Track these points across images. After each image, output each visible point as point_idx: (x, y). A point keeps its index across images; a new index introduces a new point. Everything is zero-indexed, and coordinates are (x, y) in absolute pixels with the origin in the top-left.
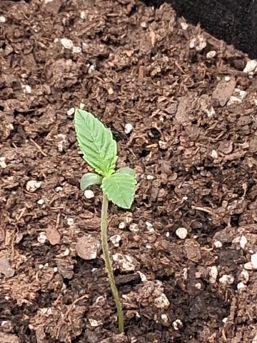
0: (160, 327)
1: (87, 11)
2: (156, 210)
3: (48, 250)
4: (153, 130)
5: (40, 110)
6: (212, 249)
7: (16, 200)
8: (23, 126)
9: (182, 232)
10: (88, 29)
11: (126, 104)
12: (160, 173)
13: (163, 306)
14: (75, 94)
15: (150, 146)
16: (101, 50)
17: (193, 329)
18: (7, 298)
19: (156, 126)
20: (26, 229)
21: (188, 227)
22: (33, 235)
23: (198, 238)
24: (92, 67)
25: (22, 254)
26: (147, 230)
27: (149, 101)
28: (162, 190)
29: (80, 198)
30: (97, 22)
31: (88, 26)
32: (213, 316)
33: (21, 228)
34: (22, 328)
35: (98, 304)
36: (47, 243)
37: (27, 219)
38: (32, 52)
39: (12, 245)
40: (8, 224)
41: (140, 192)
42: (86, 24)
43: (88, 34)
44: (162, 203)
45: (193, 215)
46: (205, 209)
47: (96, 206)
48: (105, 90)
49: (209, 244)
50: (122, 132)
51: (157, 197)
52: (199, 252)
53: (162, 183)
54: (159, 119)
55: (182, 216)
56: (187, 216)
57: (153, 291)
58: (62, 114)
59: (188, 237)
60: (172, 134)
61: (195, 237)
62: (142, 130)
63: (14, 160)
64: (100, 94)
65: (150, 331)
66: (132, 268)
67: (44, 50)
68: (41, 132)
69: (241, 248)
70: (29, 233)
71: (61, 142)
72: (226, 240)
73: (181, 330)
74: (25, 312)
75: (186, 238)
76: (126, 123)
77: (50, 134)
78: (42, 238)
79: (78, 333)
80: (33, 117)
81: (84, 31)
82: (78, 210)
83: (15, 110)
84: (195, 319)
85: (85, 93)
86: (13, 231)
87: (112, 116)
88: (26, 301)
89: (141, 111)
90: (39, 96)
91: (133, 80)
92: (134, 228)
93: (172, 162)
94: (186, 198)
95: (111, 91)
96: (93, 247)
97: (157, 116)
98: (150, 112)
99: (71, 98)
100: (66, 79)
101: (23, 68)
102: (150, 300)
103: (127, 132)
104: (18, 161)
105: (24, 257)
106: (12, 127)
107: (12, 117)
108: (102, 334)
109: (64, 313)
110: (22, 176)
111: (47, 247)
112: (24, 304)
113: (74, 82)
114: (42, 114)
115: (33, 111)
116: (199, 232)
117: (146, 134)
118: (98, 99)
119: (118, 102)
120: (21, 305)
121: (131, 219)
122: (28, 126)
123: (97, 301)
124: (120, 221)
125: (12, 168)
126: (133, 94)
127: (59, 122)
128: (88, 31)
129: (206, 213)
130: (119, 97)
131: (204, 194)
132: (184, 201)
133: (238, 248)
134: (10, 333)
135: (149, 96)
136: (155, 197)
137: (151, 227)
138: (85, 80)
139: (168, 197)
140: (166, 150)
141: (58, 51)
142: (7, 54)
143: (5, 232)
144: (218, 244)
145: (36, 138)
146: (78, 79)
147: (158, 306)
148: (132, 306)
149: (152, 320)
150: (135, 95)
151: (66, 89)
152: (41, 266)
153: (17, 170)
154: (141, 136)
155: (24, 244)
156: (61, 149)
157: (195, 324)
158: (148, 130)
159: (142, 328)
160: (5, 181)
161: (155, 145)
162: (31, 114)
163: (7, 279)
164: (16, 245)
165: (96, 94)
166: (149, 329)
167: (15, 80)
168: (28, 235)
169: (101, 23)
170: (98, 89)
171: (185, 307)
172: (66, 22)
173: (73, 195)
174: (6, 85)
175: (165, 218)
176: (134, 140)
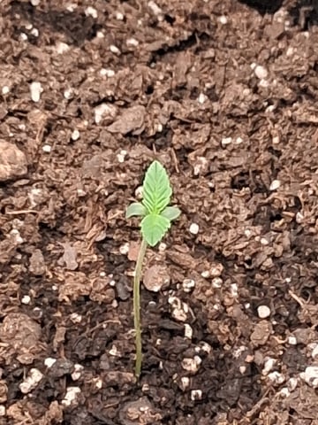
0: (176, 388)
1: (296, 50)
2: (253, 277)
3: (122, 263)
4: (297, 199)
5: (197, 125)
6: (283, 342)
7: (118, 199)
8: (174, 133)
9: (264, 311)
10: (287, 68)
11: (285, 159)
12: (278, 243)
13: (188, 369)
14: (239, 126)
15: (285, 213)
16: (285, 95)
17: (214, 408)
18: (54, 288)
19: (300, 196)
20: (114, 233)
21: (273, 309)
22: (118, 242)
23: (277, 325)
24: (271, 108)
25: (97, 254)
26: (230, 292)
27: (308, 168)
28: (270, 260)
29: (183, 228)
30: (300, 65)
31: (287, 65)
32: (241, 406)
33: (109, 228)
34: (50, 322)
35: (128, 336)
36: (126, 256)
37: (120, 223)
38: (226, 65)
39: (92, 241)
40: (99, 219)
41: (245, 251)
42: (288, 62)
43: (285, 73)
44: (264, 272)
45: (286, 300)
46: (299, 300)
47: (196, 244)
48: (271, 137)
49: (284, 336)
50: (267, 185)
51: (261, 265)
52: (266, 338)
53: (273, 253)
54: (307, 191)
55: (275, 296)
56: (281, 298)
57: (184, 350)
58: (217, 140)
59: (268, 318)
60: (312, 212)
61: (275, 323)
62: (286, 193)
63: (134, 159)
64: (265, 138)
65: (166, 387)
66: (183, 318)
67: (235, 68)
68: (186, 146)
69: (311, 357)
70: (114, 237)
71: (199, 166)
72: (302, 340)
73: (198, 402)
74: (60, 310)
75: (265, 319)
76: (275, 179)
77: (194, 153)
78: (124, 249)
79: (95, 354)
80: (187, 129)
81: (281, 69)
82: (177, 239)
83: (172, 114)
84: (221, 399)
85: (249, 130)
86: (100, 228)
87: (264, 165)
88: (67, 299)
89: (295, 174)
90: (201, 110)
91: (303, 140)
92: (216, 283)
93: (297, 240)
94: (288, 280)
95: (276, 140)
96: (160, 280)
97: (308, 186)
98: (304, 179)
99: (233, 128)
100: (234, 106)
101: (210, 78)
102: (179, 357)
103: (272, 188)
104: (138, 162)
105: (95, 257)
106: (160, 128)
107: (167, 119)
108: (116, 365)
109: (90, 328)
110: (134, 178)
111: (122, 260)
112: (64, 301)
113: (243, 113)
114: (196, 130)
115: (190, 124)
116: (283, 319)
117: (287, 199)
118: (261, 142)
119: (279, 154)
120: (61, 300)
121: (218, 273)
122: (178, 135)
123: (130, 332)
124: (206, 269)
125: (128, 166)
126: (296, 153)
127: (208, 146)
128: (286, 70)
129: (298, 305)
130: (283, 150)
131: (307, 285)
132: (286, 283)
133: (308, 355)
134: (36, 321)
135: (311, 163)
136: (259, 263)
137: (235, 291)
138: (256, 116)
139: (272, 270)
140: (300, 224)
141: (245, 76)
142: (206, 57)
143: (93, 225)
144: (293, 340)
145: (179, 150)
146: (248, 112)
147: (185, 368)
148: (158, 353)
149: (171, 377)
150: (298, 155)
151: (231, 116)
152: (103, 274)
153: (132, 171)
154: (281, 198)
155: (105, 246)
156: (196, 173)
157: (218, 404)
158: (291, 195)
159: (159, 380)
160: (118, 175)
161: (292, 214)
162: (186, 124)
163: (66, 270)
164: (95, 242)
165: (260, 136)
166: (165, 384)
167: (198, 86)
168: (112, 239)
169: (303, 68)
170: (266, 132)
171: (216, 382)
172: (275, 52)
173: (178, 222)
174: (187, 86)
175: (257, 289)
176: (274, 199)
